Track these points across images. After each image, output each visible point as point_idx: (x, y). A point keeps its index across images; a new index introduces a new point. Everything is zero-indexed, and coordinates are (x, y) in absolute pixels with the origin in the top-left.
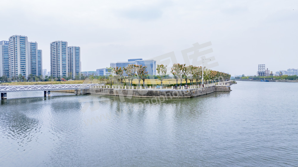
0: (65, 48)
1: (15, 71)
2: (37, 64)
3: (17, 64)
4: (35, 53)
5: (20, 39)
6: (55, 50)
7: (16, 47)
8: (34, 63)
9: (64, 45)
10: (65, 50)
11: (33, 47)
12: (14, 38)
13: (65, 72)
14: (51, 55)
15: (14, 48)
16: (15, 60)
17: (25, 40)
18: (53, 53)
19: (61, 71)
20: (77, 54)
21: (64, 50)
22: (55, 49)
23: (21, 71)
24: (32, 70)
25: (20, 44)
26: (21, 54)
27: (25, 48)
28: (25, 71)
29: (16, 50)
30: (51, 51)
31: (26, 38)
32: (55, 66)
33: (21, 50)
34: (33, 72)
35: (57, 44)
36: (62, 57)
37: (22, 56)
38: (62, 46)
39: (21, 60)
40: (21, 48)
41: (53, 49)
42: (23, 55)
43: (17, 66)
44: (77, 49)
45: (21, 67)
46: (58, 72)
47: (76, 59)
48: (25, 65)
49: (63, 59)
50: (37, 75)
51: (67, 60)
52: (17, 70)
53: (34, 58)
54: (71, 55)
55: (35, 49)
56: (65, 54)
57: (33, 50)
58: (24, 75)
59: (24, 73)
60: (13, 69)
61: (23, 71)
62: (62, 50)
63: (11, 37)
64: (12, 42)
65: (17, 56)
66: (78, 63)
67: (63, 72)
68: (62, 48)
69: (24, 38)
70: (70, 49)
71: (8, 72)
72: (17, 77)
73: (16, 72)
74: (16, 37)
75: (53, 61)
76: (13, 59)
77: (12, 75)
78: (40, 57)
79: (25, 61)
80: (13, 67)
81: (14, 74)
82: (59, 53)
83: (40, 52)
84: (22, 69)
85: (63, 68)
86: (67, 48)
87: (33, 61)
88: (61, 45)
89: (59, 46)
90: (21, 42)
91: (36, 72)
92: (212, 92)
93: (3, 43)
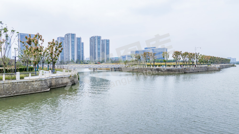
0: (100, 41)
1: (68, 57)
2: (81, 52)
3: (69, 53)
4: (80, 45)
5: (72, 36)
7: (69, 41)
8: (79, 52)
9: (99, 38)
11: (79, 41)
12: (67, 35)
13: (99, 57)
14: (90, 46)
15: (68, 42)
16: (68, 50)
17: (74, 36)
18: (92, 44)
19: (97, 57)
20: (108, 45)
21: (99, 42)
22: (93, 41)
23: (72, 57)
24: (78, 57)
25: (71, 39)
26: (72, 46)
27: (74, 42)
29: (69, 43)
30: (90, 43)
31: (75, 35)
32: (93, 54)
33: (72, 43)
34: (78, 58)
35: (94, 38)
36: (98, 47)
37: (72, 47)
38: (98, 40)
39: (72, 50)
40: (72, 41)
41: (92, 42)
42: (73, 46)
43: (69, 54)
44: (108, 41)
45: (72, 54)
47: (106, 48)
48: (74, 53)
49: (98, 49)
50: (81, 60)
51: (101, 49)
52: (69, 57)
53: (79, 48)
54: (103, 45)
55: (80, 42)
56: (100, 45)
57: (79, 43)
58: (74, 60)
59: (74, 58)
60: (67, 56)
61: (73, 57)
62: (98, 42)
63: (66, 35)
64: (67, 38)
65: (69, 47)
66: (108, 52)
68: (98, 41)
69: (74, 35)
70: (103, 41)
71: (63, 58)
72: (69, 61)
74: (69, 34)
75: (92, 50)
76: (67, 49)
77: (66, 60)
78: (83, 47)
79: (74, 50)
80: (67, 54)
81: (67, 59)
82: (96, 45)
83: (83, 44)
84: (73, 56)
85: (98, 55)
86: (101, 40)
87: (79, 50)
88: (97, 39)
89: (96, 39)
90: (72, 37)
91: (80, 58)
92: (203, 70)
93: (60, 39)
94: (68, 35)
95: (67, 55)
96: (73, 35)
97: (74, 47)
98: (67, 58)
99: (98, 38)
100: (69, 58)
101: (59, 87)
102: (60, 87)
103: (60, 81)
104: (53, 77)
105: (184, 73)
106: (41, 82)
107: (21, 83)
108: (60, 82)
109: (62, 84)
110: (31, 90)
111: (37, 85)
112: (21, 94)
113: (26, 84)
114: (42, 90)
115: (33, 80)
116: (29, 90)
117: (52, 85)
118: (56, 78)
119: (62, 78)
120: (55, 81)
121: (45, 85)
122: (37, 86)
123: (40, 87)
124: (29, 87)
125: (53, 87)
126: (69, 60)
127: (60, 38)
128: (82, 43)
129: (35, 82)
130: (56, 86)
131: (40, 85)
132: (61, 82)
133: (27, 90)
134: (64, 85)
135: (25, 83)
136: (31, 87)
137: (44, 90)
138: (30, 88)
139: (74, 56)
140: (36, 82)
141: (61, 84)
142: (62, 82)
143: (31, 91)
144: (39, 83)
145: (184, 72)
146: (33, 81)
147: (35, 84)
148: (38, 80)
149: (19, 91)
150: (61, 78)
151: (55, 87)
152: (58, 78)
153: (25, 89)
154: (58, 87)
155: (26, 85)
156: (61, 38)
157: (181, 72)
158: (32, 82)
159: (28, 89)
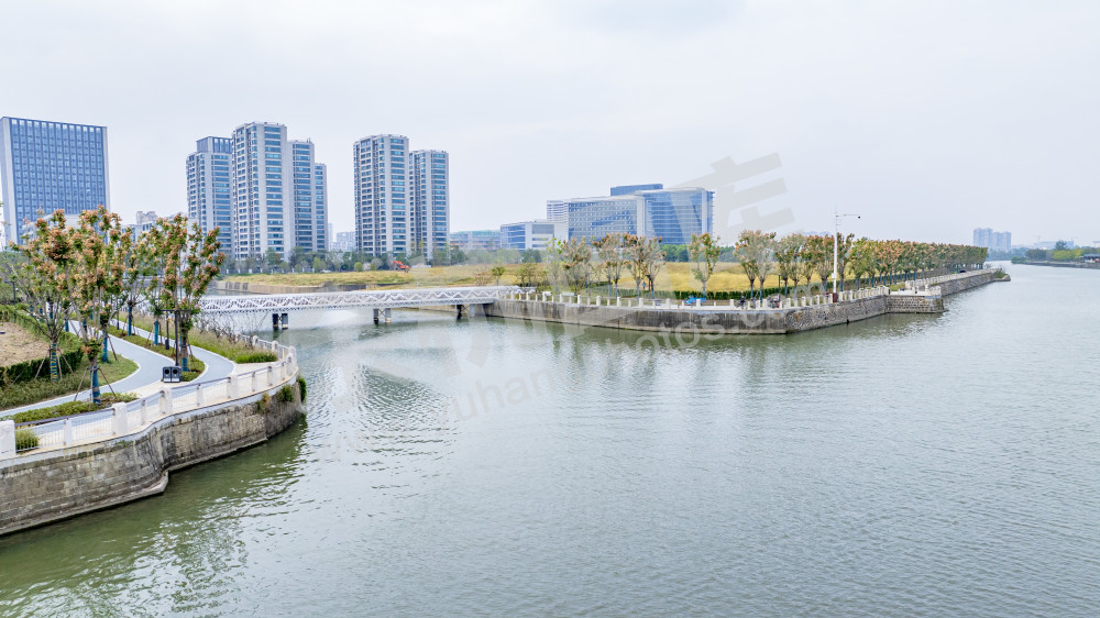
0: (402, 160)
1: (252, 236)
2: (314, 210)
3: (258, 216)
4: (308, 177)
5: (267, 136)
6: (368, 167)
7: (255, 162)
8: (305, 210)
9: (398, 147)
10: (402, 166)
11: (303, 158)
12: (246, 131)
13: (402, 237)
14: (357, 182)
16: (250, 204)
17: (278, 137)
18: (363, 174)
19: (389, 234)
20: (440, 177)
21: (397, 165)
22: (369, 161)
23: (269, 236)
24: (300, 233)
25: (267, 149)
26: (268, 183)
27: (278, 163)
28: (282, 236)
29: (256, 169)
30: (357, 170)
31: (283, 131)
32: (370, 220)
33: (267, 169)
34: (301, 239)
35: (375, 145)
36: (393, 189)
37: (271, 190)
38: (393, 153)
39: (269, 203)
40: (268, 163)
41: (363, 162)
42: (274, 185)
43: (258, 222)
44: (440, 160)
45: (269, 223)
46: (381, 239)
47: (434, 193)
48: (281, 216)
49: (394, 195)
50: (315, 249)
51: (408, 197)
52: (258, 236)
53: (304, 193)
54: (418, 178)
55: (308, 165)
56: (403, 178)
57: (301, 168)
58: (278, 249)
59: (279, 242)
60: (245, 230)
61: (276, 236)
62: (393, 165)
63: (240, 130)
64: (242, 145)
65: (256, 189)
66: (440, 208)
67: (394, 237)
68: (393, 159)
69: (278, 130)
70: (416, 158)
71: (229, 240)
72: (259, 256)
73: (255, 239)
74: (255, 128)
75: (364, 203)
76: (244, 197)
77: (242, 249)
78: (321, 188)
79: (280, 203)
80: (245, 223)
81: (248, 246)
82: (382, 177)
83: (321, 170)
84: (274, 229)
85: (394, 225)
86: (406, 156)
87: (302, 203)
88: (387, 150)
89: (382, 153)
90: (267, 143)
91: (311, 239)
92: (870, 315)
93: (210, 148)
94: (248, 134)
95: (248, 227)
96: (274, 134)
97: (279, 190)
98: (248, 240)
99: (392, 147)
100: (258, 242)
101: (210, 460)
102: (215, 459)
103: (216, 429)
104: (179, 417)
105: (787, 333)
106: (125, 453)
107: (22, 473)
108: (217, 435)
109: (225, 443)
110: (74, 498)
111: (106, 469)
112: (26, 526)
113: (50, 474)
114: (131, 491)
115: (82, 450)
116: (66, 499)
117: (179, 454)
118: (196, 418)
119: (224, 412)
120: (193, 431)
121: (142, 467)
122: (102, 475)
123: (120, 478)
124: (66, 483)
125: (180, 462)
126: (258, 249)
127: (210, 142)
128: (318, 168)
129: (93, 458)
130: (197, 457)
131: (117, 467)
132: (220, 434)
133: (53, 503)
134: (234, 447)
135: (44, 468)
136: (74, 485)
137: (138, 490)
138: (67, 491)
139: (279, 229)
140: (100, 457)
141: (218, 445)
142: (223, 432)
143: (75, 505)
144: (112, 460)
145: (783, 331)
146: (83, 456)
147: (95, 465)
148: (111, 445)
149: (16, 512)
150: (221, 417)
151: (191, 462)
152: (203, 417)
153: (43, 498)
154: (206, 458)
155: (52, 479)
156: (216, 140)
157: (772, 331)
158: (79, 460)
159: (59, 494)
